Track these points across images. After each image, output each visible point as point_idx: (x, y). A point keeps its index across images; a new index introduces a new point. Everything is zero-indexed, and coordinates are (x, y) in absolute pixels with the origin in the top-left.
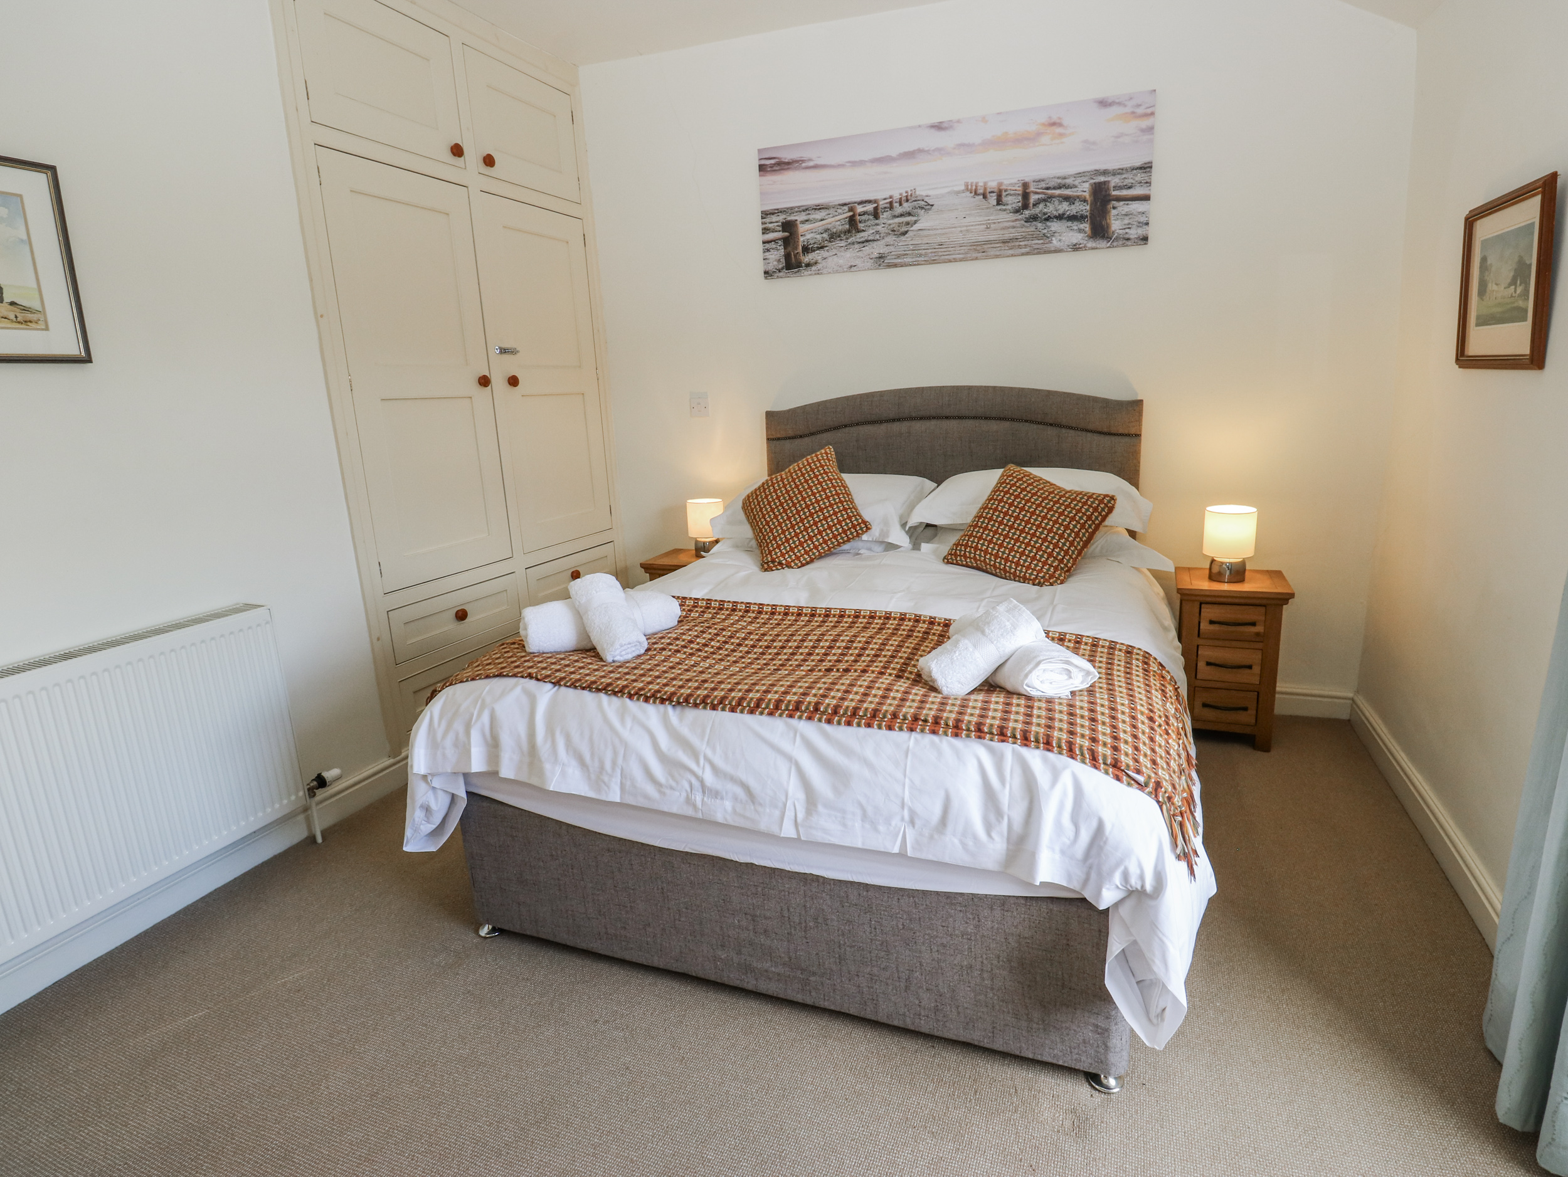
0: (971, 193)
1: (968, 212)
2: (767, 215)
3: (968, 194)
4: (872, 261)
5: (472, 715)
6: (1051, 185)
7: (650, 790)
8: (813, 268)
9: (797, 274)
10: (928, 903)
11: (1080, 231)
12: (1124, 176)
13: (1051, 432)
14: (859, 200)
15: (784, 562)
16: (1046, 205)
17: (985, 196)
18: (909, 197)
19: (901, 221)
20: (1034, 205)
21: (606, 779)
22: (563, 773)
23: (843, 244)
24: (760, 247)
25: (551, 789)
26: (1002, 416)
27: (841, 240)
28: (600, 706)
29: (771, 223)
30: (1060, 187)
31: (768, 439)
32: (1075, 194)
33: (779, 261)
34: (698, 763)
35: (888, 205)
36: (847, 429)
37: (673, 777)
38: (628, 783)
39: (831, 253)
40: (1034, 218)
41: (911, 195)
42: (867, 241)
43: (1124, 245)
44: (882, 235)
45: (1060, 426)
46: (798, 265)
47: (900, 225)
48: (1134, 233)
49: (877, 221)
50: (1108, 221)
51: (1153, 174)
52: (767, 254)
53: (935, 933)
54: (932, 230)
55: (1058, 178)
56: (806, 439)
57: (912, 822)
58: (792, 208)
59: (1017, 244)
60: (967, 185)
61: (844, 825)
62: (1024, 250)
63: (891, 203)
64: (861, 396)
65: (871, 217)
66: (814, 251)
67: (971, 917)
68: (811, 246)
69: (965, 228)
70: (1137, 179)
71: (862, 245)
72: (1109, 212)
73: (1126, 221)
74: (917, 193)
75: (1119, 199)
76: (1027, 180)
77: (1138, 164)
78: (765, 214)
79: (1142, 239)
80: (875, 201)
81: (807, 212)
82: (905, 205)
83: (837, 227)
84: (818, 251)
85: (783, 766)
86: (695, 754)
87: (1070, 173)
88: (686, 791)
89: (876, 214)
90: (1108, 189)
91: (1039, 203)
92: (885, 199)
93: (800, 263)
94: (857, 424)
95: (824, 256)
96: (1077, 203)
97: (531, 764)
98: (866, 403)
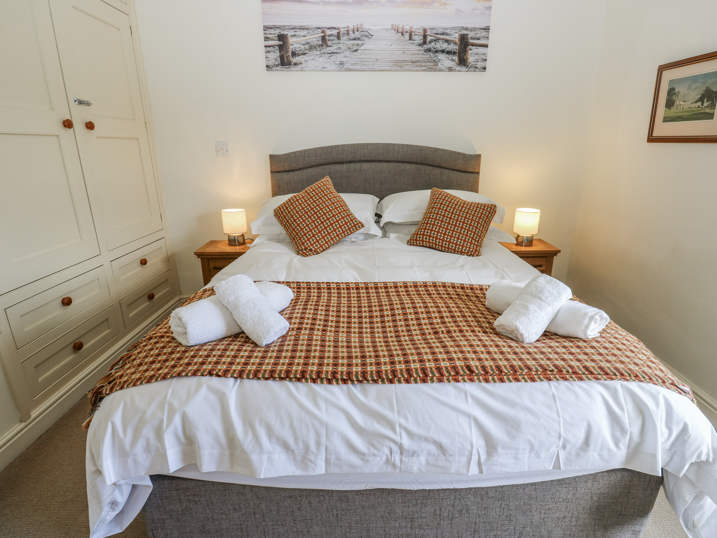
0: (395, 31)
1: (393, 42)
2: (268, 28)
3: (393, 31)
4: (336, 66)
5: (162, 421)
6: (438, 32)
7: (354, 459)
8: (299, 66)
9: (289, 69)
10: (544, 487)
11: (453, 60)
12: (476, 32)
13: (437, 171)
14: (328, 26)
15: (313, 249)
16: (436, 43)
17: (403, 34)
18: (359, 29)
19: (354, 43)
20: (429, 43)
21: (312, 458)
22: (270, 460)
23: (318, 53)
24: (264, 49)
25: (262, 477)
26: (411, 161)
27: (317, 50)
28: (290, 393)
29: (270, 34)
30: (443, 34)
31: (271, 172)
32: (451, 39)
33: (276, 59)
34: (394, 430)
35: (346, 32)
36: (322, 167)
37: (374, 446)
38: (333, 458)
39: (310, 58)
40: (429, 50)
41: (360, 28)
42: (333, 53)
43: (474, 71)
44: (342, 50)
45: (441, 167)
46: (289, 64)
47: (353, 44)
48: (480, 65)
49: (339, 41)
50: (467, 56)
51: (490, 33)
52: (268, 54)
53: (545, 503)
54: (372, 50)
55: (443, 29)
56: (297, 172)
57: (564, 447)
58: (284, 26)
59: (420, 64)
60: (392, 26)
61: (517, 458)
62: (423, 68)
63: (348, 31)
64: (331, 147)
65: (336, 38)
66: (299, 55)
67: (572, 489)
68: (297, 52)
69: (391, 52)
70: (482, 35)
71: (330, 55)
72: (468, 51)
73: (476, 58)
74: (364, 27)
75: (473, 45)
76: (426, 27)
77: (483, 27)
78: (266, 28)
79: (483, 68)
80: (338, 29)
81: (295, 30)
82: (356, 33)
83: (314, 42)
84: (302, 56)
85: (464, 422)
86: (391, 425)
87: (449, 27)
88: (387, 455)
89: (338, 37)
90: (468, 38)
91: (432, 42)
92: (344, 28)
93: (290, 62)
94: (328, 164)
95: (306, 59)
96: (452, 44)
97: (232, 456)
98: (334, 151)
